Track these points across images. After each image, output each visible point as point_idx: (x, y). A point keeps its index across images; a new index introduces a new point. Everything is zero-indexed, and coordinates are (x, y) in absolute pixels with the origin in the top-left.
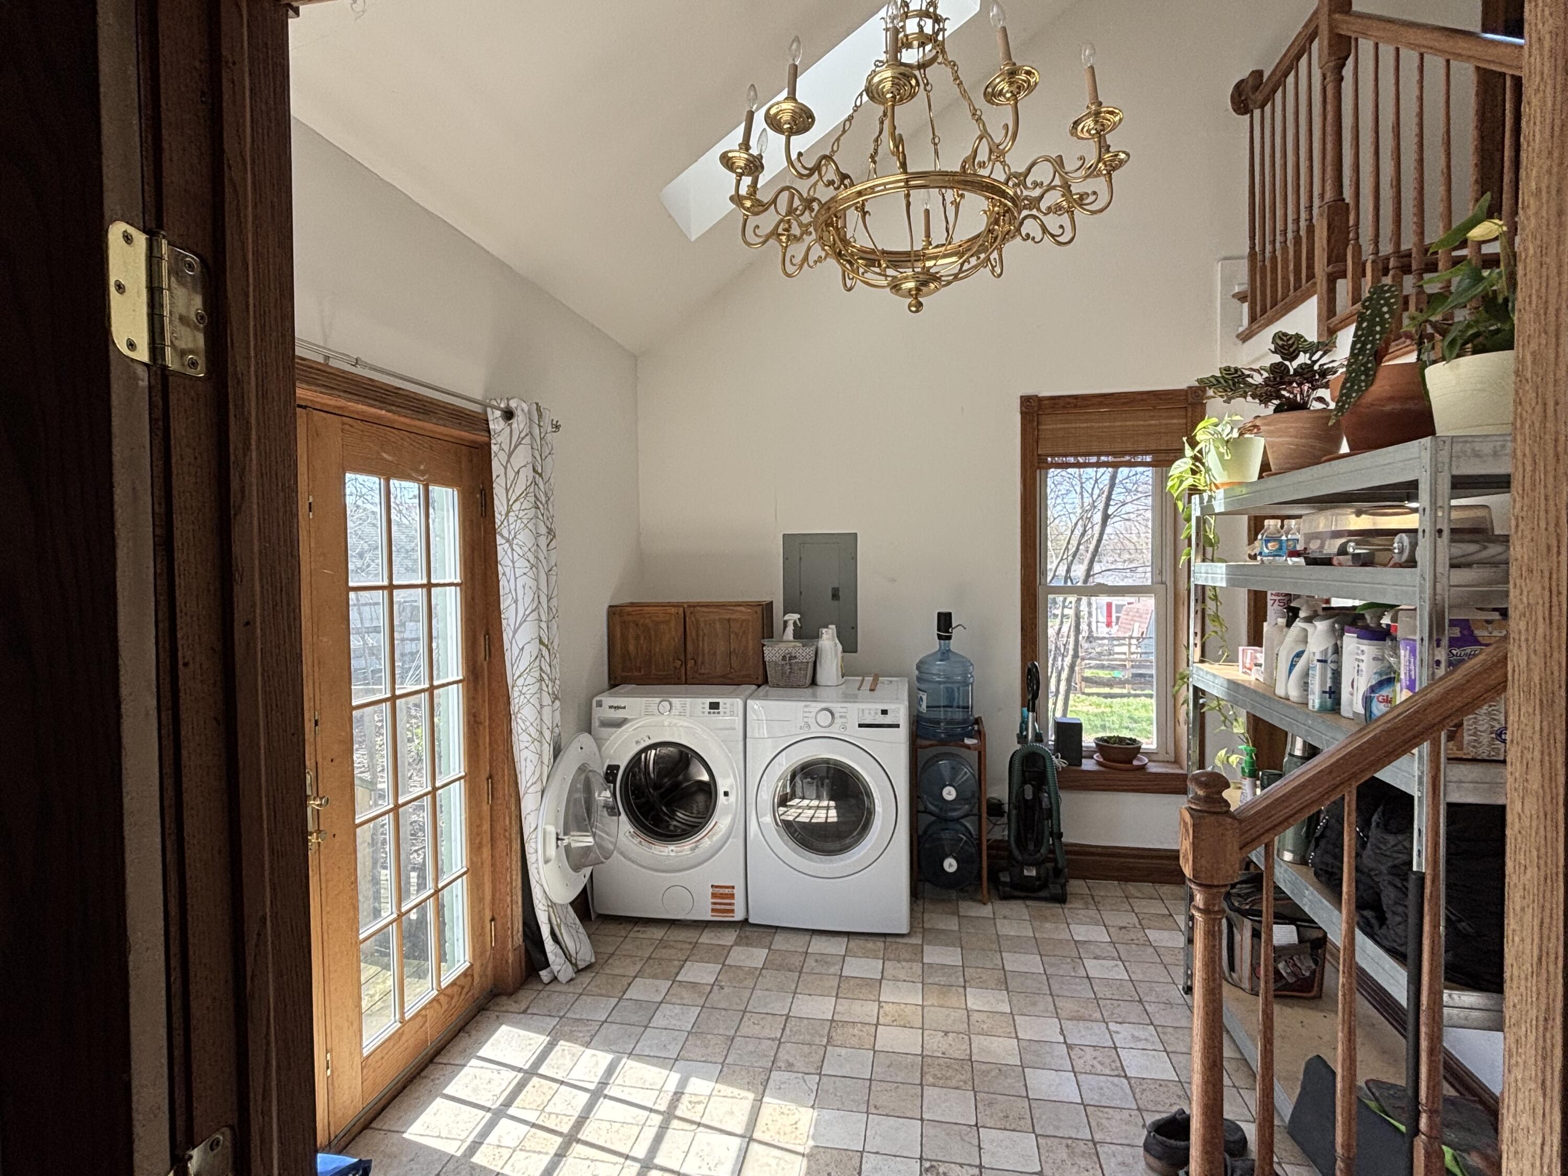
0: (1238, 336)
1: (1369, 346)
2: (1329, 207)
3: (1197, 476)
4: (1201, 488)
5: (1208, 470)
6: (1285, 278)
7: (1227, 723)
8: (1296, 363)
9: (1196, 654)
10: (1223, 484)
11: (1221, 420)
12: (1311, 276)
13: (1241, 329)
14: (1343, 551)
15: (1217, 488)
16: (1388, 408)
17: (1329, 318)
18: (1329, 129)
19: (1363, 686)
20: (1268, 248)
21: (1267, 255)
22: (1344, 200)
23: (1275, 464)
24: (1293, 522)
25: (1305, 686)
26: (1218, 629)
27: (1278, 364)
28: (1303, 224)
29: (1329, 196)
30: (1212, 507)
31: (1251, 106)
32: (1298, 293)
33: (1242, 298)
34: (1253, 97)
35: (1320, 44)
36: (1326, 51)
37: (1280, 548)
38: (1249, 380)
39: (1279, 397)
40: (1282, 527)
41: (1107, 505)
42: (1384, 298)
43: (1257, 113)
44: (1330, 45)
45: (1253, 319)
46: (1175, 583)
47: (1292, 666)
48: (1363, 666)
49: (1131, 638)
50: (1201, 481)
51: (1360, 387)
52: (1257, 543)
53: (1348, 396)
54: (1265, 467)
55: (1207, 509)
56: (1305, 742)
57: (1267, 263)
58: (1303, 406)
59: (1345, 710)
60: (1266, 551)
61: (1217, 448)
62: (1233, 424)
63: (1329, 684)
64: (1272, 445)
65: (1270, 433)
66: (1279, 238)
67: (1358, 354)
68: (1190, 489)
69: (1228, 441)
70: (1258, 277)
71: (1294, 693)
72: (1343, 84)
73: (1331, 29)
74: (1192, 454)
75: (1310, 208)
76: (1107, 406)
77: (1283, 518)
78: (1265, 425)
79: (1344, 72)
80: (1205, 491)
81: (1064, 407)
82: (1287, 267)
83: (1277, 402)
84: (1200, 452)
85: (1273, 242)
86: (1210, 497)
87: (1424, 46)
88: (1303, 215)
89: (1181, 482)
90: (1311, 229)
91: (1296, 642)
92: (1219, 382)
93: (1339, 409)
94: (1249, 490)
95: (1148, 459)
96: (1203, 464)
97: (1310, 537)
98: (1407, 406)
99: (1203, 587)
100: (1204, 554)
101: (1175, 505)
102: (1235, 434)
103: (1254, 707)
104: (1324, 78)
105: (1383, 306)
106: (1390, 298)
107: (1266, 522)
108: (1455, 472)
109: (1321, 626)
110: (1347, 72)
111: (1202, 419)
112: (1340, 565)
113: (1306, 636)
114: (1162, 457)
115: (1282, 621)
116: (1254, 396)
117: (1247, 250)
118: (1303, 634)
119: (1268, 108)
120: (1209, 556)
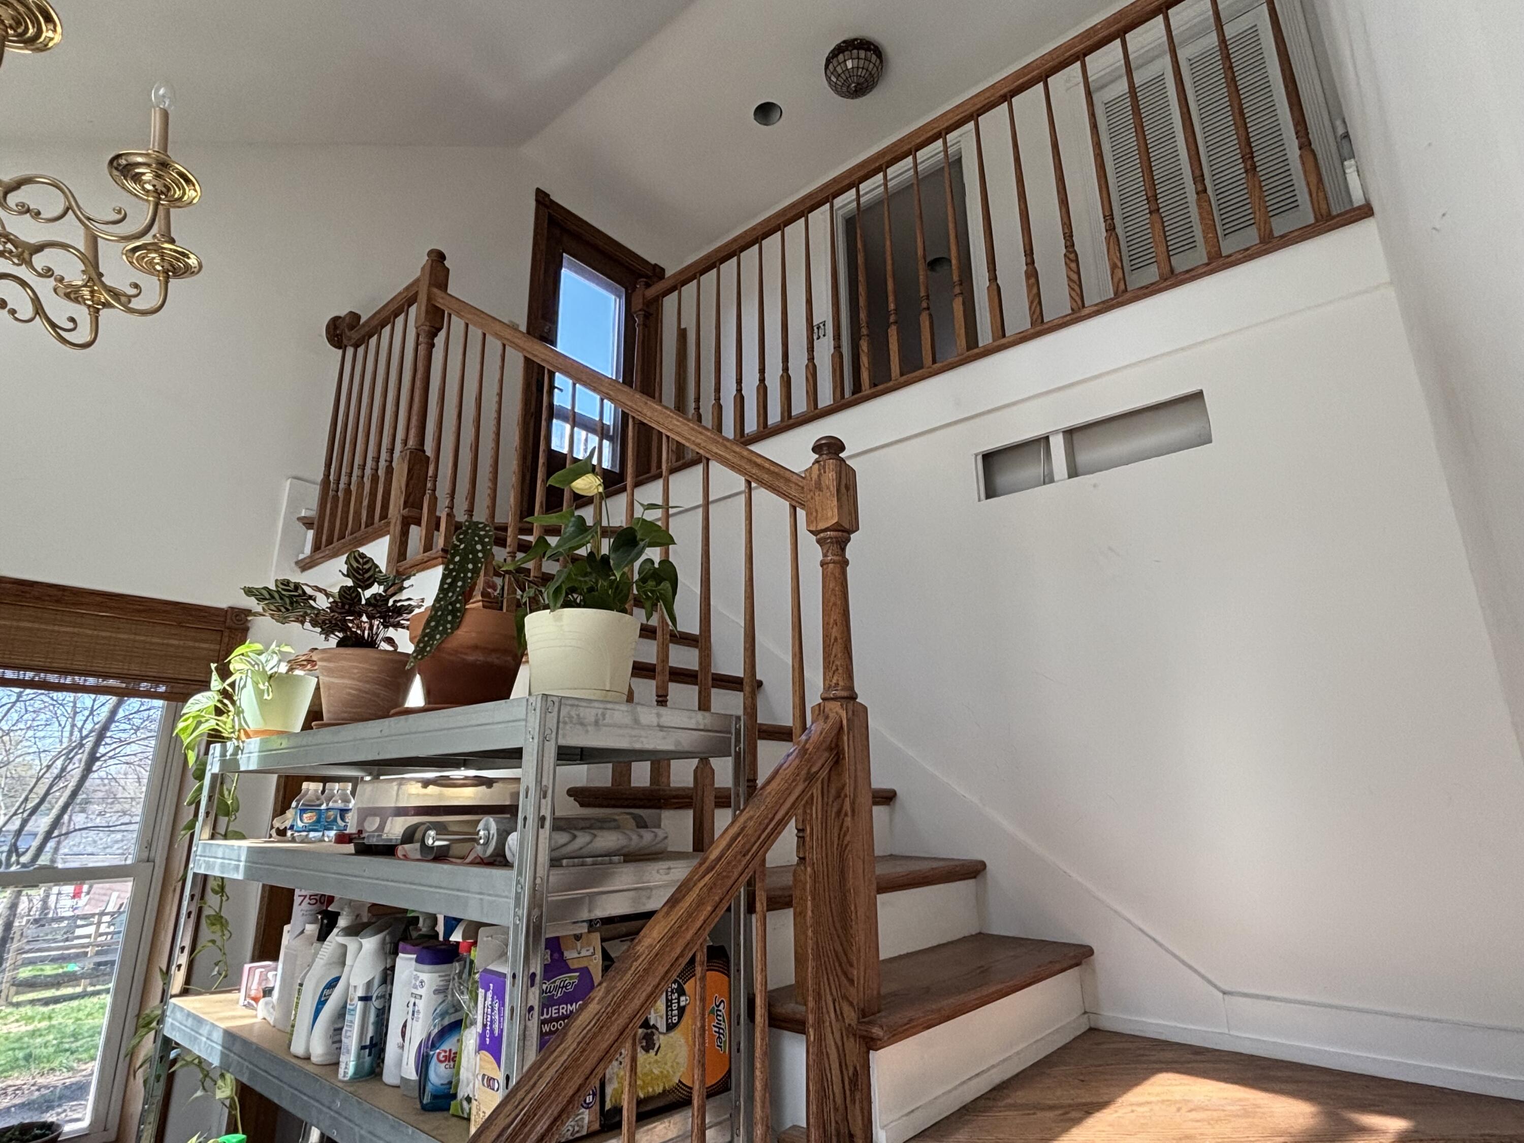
0: (297, 563)
1: (460, 584)
2: (411, 452)
3: (223, 718)
4: (226, 735)
5: (239, 712)
6: (358, 513)
7: (208, 1082)
8: (368, 593)
9: (178, 979)
10: (257, 733)
11: (267, 649)
12: (384, 516)
13: (301, 557)
14: (409, 836)
15: (248, 736)
16: (470, 658)
17: (398, 562)
18: (418, 383)
19: (418, 1032)
20: (344, 479)
21: (342, 486)
22: (424, 452)
23: (329, 712)
24: (337, 786)
25: (336, 1034)
26: (216, 937)
27: (350, 588)
28: (382, 464)
29: (411, 443)
30: (236, 762)
31: (345, 342)
32: (370, 529)
33: (308, 523)
34: (348, 333)
35: (419, 309)
36: (423, 315)
37: (318, 821)
38: (311, 602)
39: (344, 629)
40: (323, 792)
41: (97, 744)
42: (479, 536)
43: (350, 351)
44: (427, 312)
45: (317, 547)
46: (168, 859)
47: (321, 1003)
48: (421, 1004)
49: (102, 914)
50: (226, 724)
51: (445, 629)
52: (290, 813)
53: (432, 637)
54: (314, 715)
55: (230, 765)
56: (322, 1136)
57: (341, 494)
58: (371, 644)
59: (389, 1076)
60: (300, 824)
61: (256, 684)
62: (283, 656)
63: (370, 1033)
64: (329, 687)
65: (330, 672)
66: (356, 472)
67: (448, 590)
68: (210, 735)
69: (271, 677)
70: (329, 506)
71: (318, 1050)
72: (434, 350)
73: (429, 299)
74: (220, 687)
75: (391, 451)
76: (110, 609)
77: (325, 780)
78: (322, 660)
79: (436, 340)
80: (230, 739)
81: (38, 598)
82: (361, 503)
83: (340, 635)
84: (232, 685)
85: (350, 475)
86: (237, 748)
87: (508, 340)
88: (384, 455)
89: (199, 723)
90: (390, 470)
91: (330, 964)
92: (273, 597)
93: (419, 651)
94: (291, 744)
95: (162, 689)
96: (233, 703)
97: (366, 813)
98: (489, 659)
99: (206, 877)
100: (214, 828)
101: (186, 756)
102: (283, 668)
103: (253, 1074)
104: (418, 335)
105: (477, 543)
106: (485, 536)
107: (305, 785)
108: (562, 742)
109: (370, 944)
110: (440, 340)
111: (243, 642)
112: (406, 857)
113: (344, 955)
114: (179, 688)
115: (312, 929)
116: (314, 624)
117: (320, 477)
118: (340, 951)
119: (361, 350)
120: (221, 830)
